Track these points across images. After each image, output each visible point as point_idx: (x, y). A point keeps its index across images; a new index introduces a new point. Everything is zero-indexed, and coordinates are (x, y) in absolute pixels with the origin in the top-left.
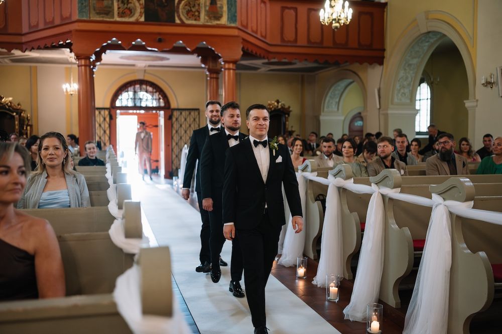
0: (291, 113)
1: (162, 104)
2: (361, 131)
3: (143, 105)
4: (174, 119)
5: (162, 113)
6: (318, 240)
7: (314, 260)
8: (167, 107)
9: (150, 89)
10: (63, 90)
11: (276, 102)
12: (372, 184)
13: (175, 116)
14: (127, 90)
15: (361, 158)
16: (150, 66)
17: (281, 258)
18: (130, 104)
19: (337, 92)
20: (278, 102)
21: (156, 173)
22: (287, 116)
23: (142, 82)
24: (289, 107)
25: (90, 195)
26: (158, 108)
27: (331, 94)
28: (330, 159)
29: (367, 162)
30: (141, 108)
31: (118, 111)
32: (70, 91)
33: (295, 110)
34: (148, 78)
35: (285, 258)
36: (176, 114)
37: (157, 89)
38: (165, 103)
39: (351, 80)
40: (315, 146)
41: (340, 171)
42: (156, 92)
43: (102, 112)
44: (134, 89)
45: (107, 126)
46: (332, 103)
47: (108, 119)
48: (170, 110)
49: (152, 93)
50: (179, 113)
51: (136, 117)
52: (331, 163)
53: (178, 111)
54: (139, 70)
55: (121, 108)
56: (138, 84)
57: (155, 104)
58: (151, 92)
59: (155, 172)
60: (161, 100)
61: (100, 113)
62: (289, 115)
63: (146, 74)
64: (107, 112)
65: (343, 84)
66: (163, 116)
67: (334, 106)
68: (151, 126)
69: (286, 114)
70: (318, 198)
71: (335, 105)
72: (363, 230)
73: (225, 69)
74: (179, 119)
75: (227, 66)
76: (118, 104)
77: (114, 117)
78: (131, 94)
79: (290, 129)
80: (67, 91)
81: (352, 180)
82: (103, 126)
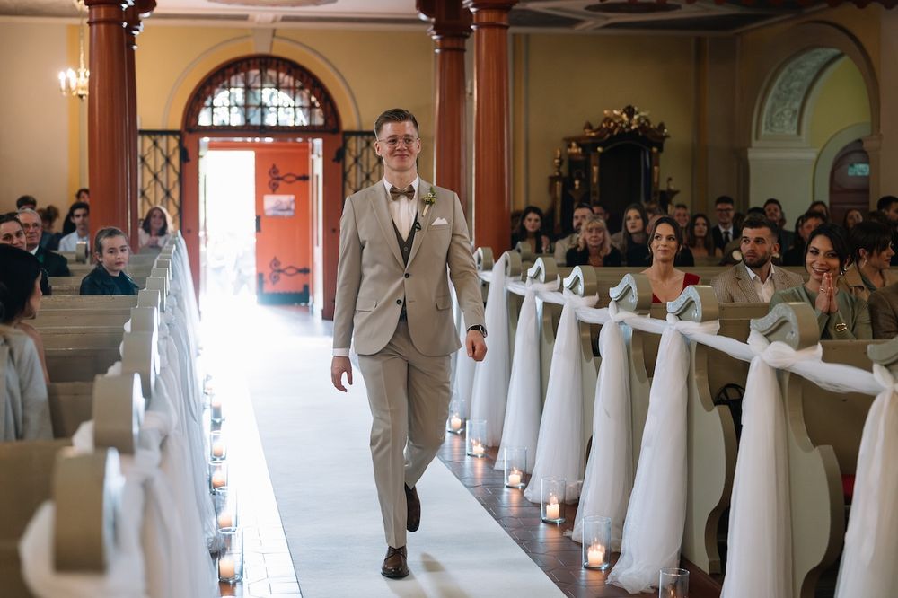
0: (667, 143)
1: (319, 121)
2: (863, 190)
3: (270, 120)
4: (350, 160)
5: (318, 142)
6: (720, 521)
7: (711, 575)
8: (331, 128)
9: (287, 79)
10: (60, 85)
11: (625, 111)
12: (876, 367)
13: (353, 153)
14: (226, 83)
15: (852, 276)
16: (285, 19)
17: (616, 567)
18: (236, 119)
19: (796, 84)
20: (630, 112)
21: (303, 304)
22: (655, 150)
23: (265, 62)
24: (662, 127)
25: (52, 394)
26: (309, 131)
27: (780, 88)
28: (763, 281)
29: (871, 288)
30: (263, 130)
31: (206, 140)
32: (77, 88)
33: (677, 133)
34: (282, 50)
35: (630, 567)
36: (354, 145)
37: (304, 80)
38: (326, 118)
39: (835, 51)
40: (731, 237)
41: (783, 323)
42: (302, 88)
43: (162, 142)
44: (246, 80)
45: (174, 177)
46: (782, 113)
47: (176, 161)
48: (340, 136)
49: (293, 91)
50: (364, 144)
51: (250, 156)
52: (765, 292)
53: (359, 138)
54: (258, 31)
55: (212, 131)
56: (255, 68)
57: (302, 120)
58: (288, 88)
59: (299, 302)
60: (318, 111)
61: (155, 143)
62: (661, 149)
63: (275, 40)
64: (174, 142)
65: (811, 61)
66: (321, 153)
67: (786, 123)
68: (291, 178)
69: (652, 145)
70: (723, 396)
71: (791, 120)
72: (848, 499)
73: (480, 26)
74: (363, 161)
75: (484, 17)
76: (204, 119)
77: (191, 156)
78: (238, 93)
79: (663, 187)
80: (68, 87)
81: (819, 348)
82: (162, 178)
